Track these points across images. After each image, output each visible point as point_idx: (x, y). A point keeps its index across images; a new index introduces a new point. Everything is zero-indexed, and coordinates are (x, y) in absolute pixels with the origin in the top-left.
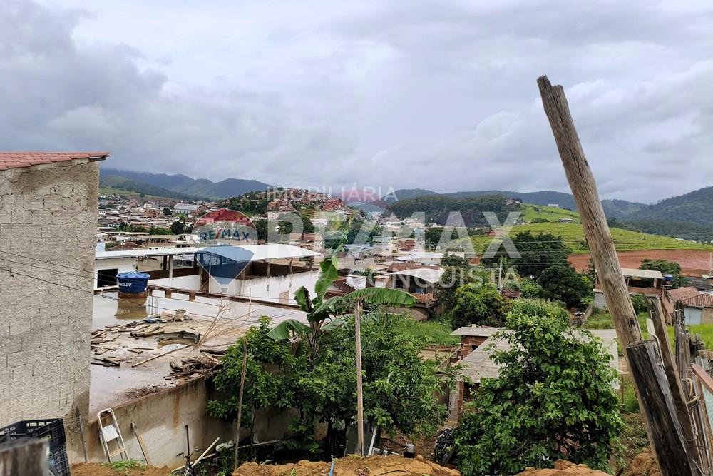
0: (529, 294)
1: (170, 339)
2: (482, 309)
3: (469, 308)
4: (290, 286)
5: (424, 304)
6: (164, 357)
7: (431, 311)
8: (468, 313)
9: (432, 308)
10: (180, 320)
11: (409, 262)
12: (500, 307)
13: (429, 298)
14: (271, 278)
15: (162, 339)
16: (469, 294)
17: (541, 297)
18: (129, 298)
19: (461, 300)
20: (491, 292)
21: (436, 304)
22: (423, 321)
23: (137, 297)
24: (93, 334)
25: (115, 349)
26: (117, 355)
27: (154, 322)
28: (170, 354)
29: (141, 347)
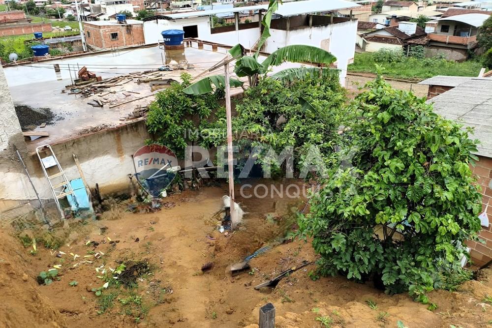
1: (160, 85)
4: (331, 34)
5: (466, 46)
6: (140, 100)
7: (471, 52)
9: (473, 49)
10: (182, 69)
11: (469, 8)
13: (470, 40)
14: (313, 28)
15: (153, 85)
18: (170, 50)
21: (477, 46)
22: (460, 61)
23: (175, 49)
24: (114, 79)
25: (115, 93)
26: (111, 97)
27: (164, 70)
28: (146, 98)
29: (134, 91)
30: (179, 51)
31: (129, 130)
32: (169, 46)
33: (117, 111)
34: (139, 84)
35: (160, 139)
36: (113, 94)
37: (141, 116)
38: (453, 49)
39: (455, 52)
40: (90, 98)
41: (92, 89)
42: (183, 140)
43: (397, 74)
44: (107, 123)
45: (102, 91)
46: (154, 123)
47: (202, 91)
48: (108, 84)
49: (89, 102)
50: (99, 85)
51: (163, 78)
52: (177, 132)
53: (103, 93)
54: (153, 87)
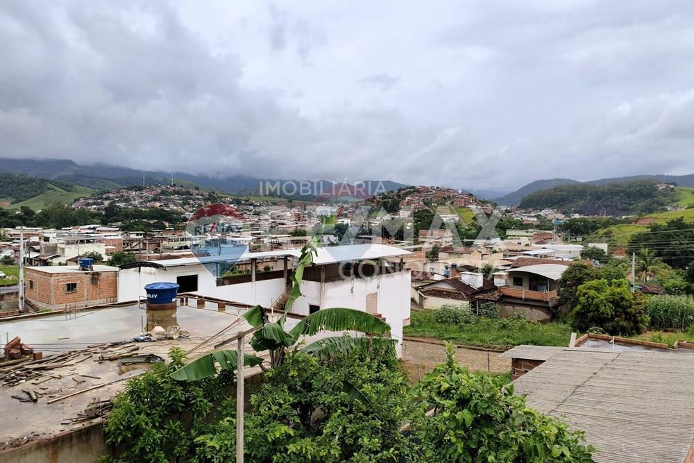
0: (673, 290)
1: (134, 363)
2: (608, 310)
3: (592, 308)
4: (378, 287)
5: (547, 302)
7: (554, 311)
8: (590, 315)
9: (556, 307)
10: (171, 338)
11: (541, 257)
12: (630, 307)
13: (551, 296)
14: (355, 280)
15: (124, 364)
16: (592, 293)
17: (687, 294)
18: (155, 310)
19: (582, 299)
20: (618, 290)
21: (559, 304)
22: (544, 322)
23: (164, 309)
24: (61, 356)
25: (60, 377)
26: (53, 386)
27: (143, 341)
28: (109, 386)
29: (91, 375)
30: (168, 312)
31: (74, 441)
32: (154, 305)
33: (59, 409)
34: (100, 363)
35: (124, 455)
36: (57, 380)
37: (97, 416)
38: (532, 307)
39: (534, 310)
40: (18, 388)
41: (23, 373)
42: (163, 455)
43: (468, 340)
44: (39, 431)
45: (40, 375)
46: (119, 429)
47: (199, 374)
48: (50, 365)
49: (15, 395)
50: (37, 366)
51: (140, 352)
52: (154, 443)
53: (41, 379)
54: (123, 368)
